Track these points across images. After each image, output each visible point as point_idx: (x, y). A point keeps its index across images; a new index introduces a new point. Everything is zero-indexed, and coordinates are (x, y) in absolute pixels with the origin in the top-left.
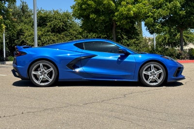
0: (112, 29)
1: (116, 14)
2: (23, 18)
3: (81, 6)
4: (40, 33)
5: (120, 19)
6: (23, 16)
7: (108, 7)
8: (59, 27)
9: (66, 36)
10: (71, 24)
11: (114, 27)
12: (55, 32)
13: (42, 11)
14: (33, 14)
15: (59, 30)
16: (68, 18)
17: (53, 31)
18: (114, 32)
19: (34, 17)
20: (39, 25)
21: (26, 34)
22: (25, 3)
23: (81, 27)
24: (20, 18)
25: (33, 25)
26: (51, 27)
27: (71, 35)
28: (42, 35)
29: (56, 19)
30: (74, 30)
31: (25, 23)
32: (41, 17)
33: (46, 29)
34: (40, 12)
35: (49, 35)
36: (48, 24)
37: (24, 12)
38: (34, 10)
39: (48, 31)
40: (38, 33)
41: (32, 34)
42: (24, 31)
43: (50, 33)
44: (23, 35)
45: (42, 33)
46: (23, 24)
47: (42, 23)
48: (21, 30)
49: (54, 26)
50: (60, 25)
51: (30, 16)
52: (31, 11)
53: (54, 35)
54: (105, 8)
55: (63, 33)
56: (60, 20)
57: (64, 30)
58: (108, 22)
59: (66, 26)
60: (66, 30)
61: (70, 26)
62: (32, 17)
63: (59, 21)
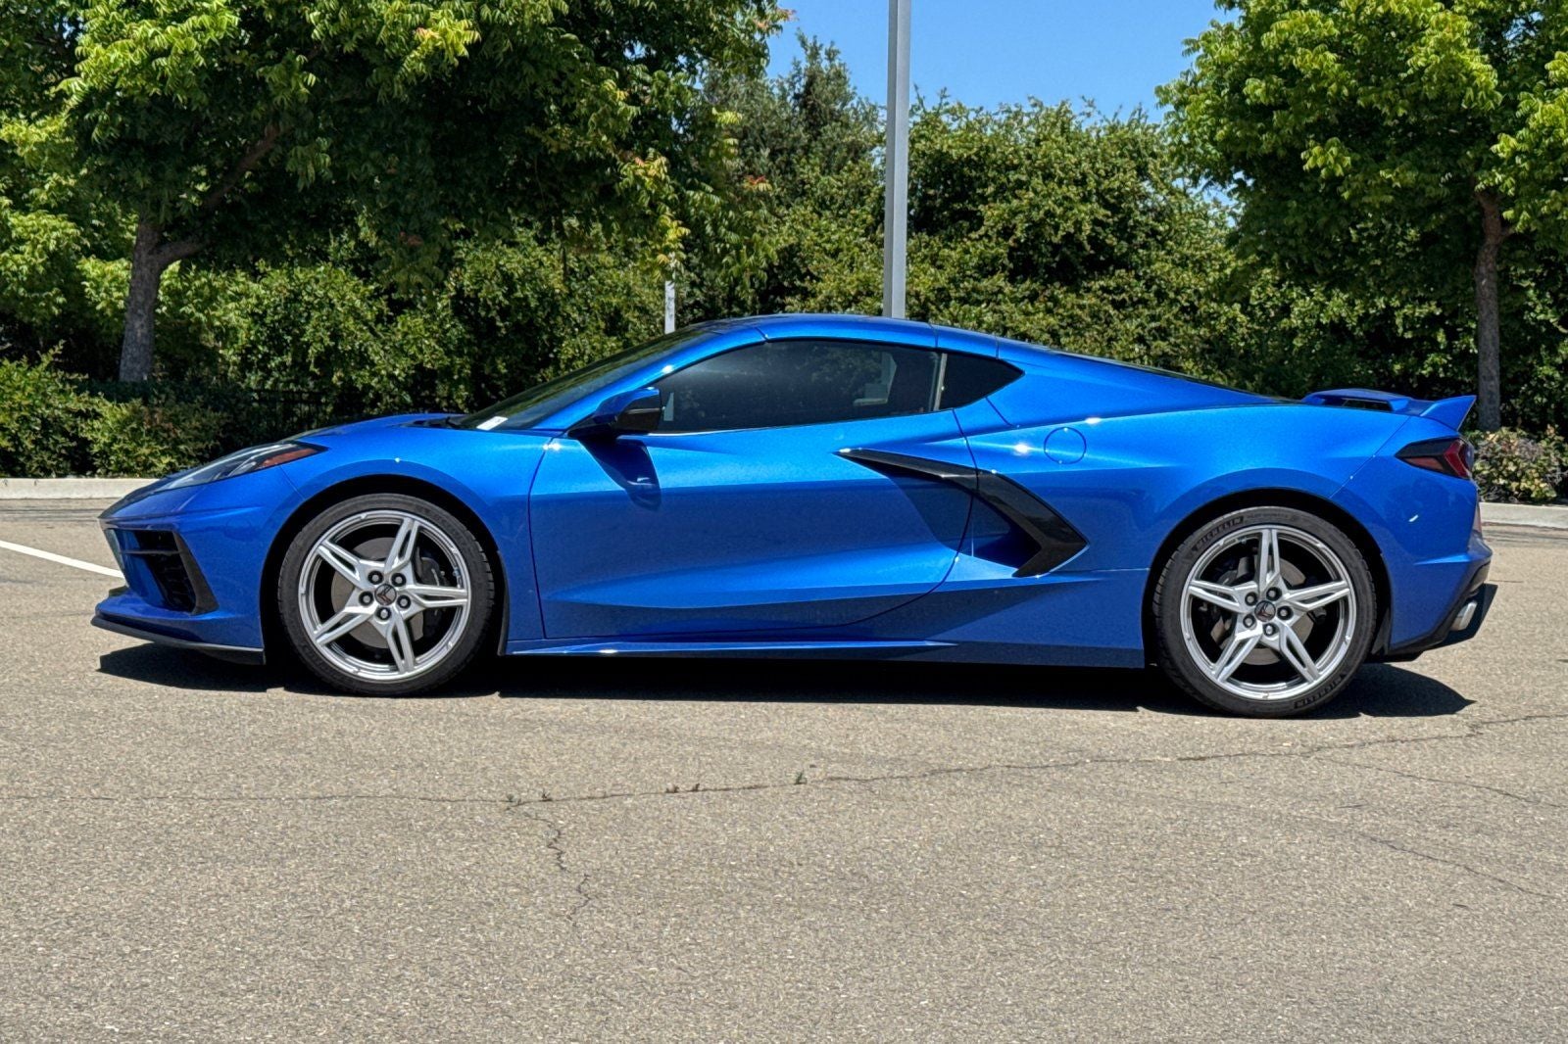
0: (1471, 259)
1: (1504, 146)
2: (808, 171)
3: (1237, 87)
4: (929, 280)
5: (1532, 187)
6: (807, 150)
7: (1442, 97)
8: (1068, 238)
9: (1119, 305)
10: (1160, 215)
11: (1490, 240)
12: (1034, 276)
13: (952, 112)
14: (880, 140)
15: (1065, 263)
16: (1142, 172)
17: (1022, 266)
18: (1486, 284)
19: (888, 160)
20: (922, 221)
21: (826, 288)
22: (831, 55)
23: (1232, 240)
24: (788, 168)
25: (880, 216)
26: (1007, 233)
27: (1161, 295)
28: (942, 297)
29: (1048, 177)
30: (1182, 263)
31: (822, 205)
32: (940, 158)
33: (975, 247)
34: (931, 122)
35: (993, 297)
36: (992, 213)
37: (814, 125)
38: (891, 109)
39: (986, 268)
40: (912, 277)
41: (868, 291)
42: (813, 266)
43: (999, 280)
44: (806, 294)
45: (943, 281)
46: (803, 210)
47: (946, 204)
48: (789, 253)
49: (1035, 227)
50: (1078, 225)
51: (857, 151)
52: (869, 118)
53: (1033, 297)
54: (1418, 102)
55: (1096, 285)
56: (1081, 182)
57: (1102, 261)
58: (1437, 206)
59: (1124, 230)
60: (1122, 262)
61: (1154, 233)
62: (876, 157)
63: (1073, 191)
